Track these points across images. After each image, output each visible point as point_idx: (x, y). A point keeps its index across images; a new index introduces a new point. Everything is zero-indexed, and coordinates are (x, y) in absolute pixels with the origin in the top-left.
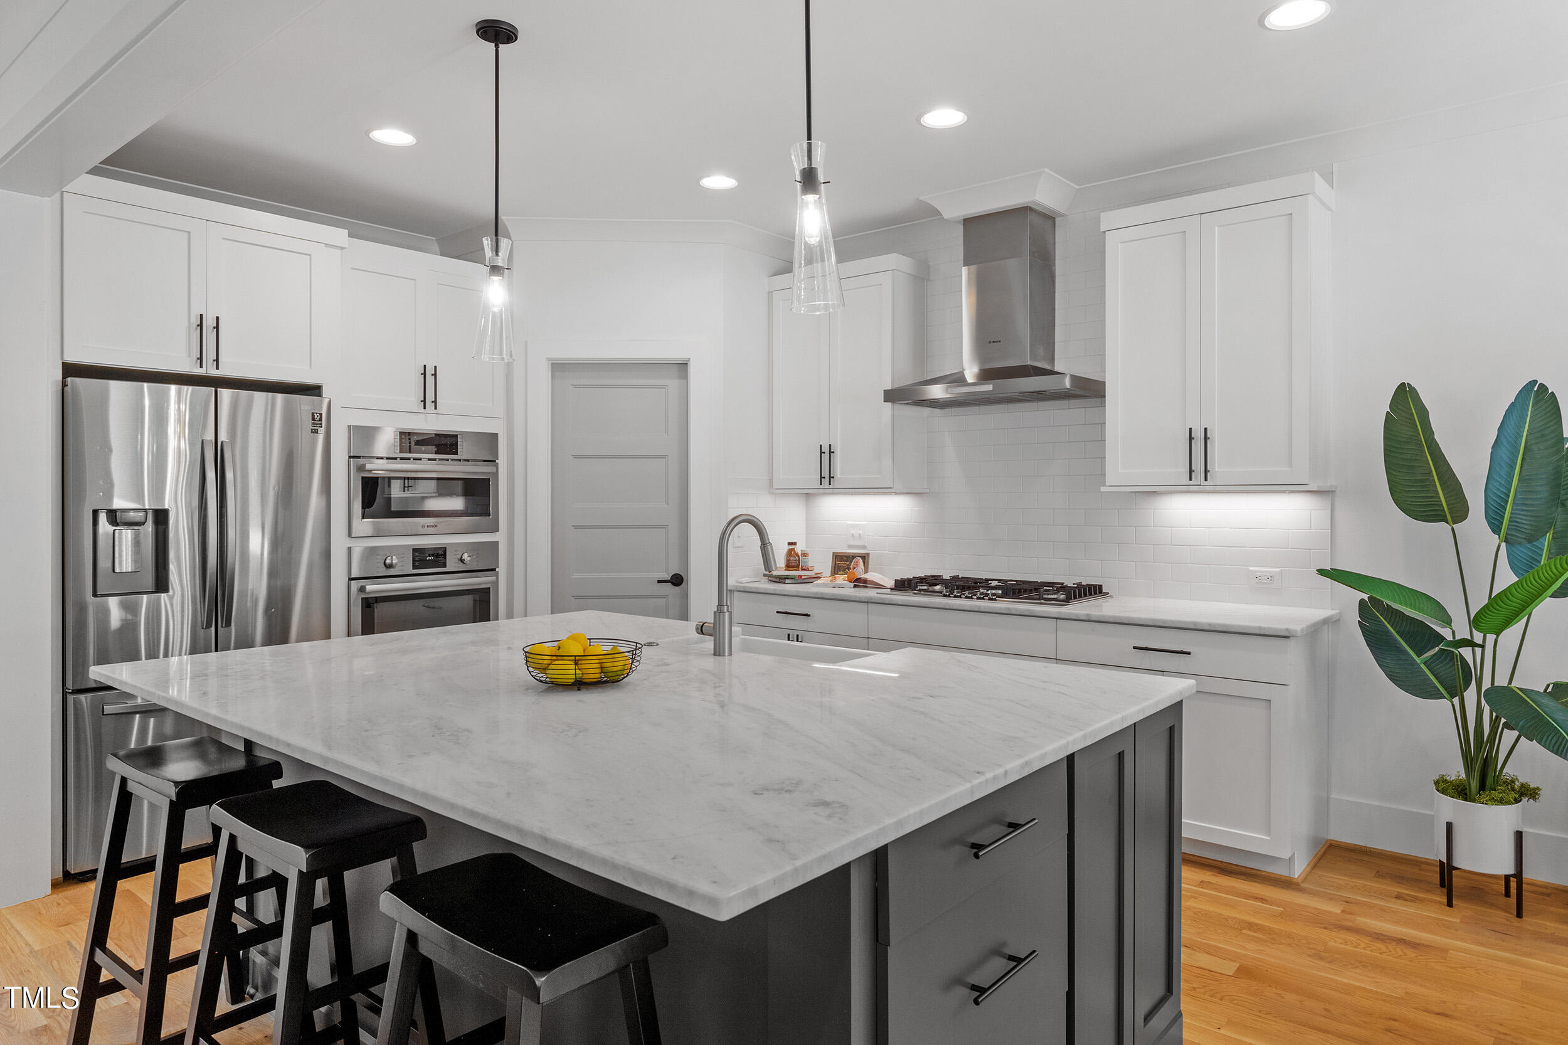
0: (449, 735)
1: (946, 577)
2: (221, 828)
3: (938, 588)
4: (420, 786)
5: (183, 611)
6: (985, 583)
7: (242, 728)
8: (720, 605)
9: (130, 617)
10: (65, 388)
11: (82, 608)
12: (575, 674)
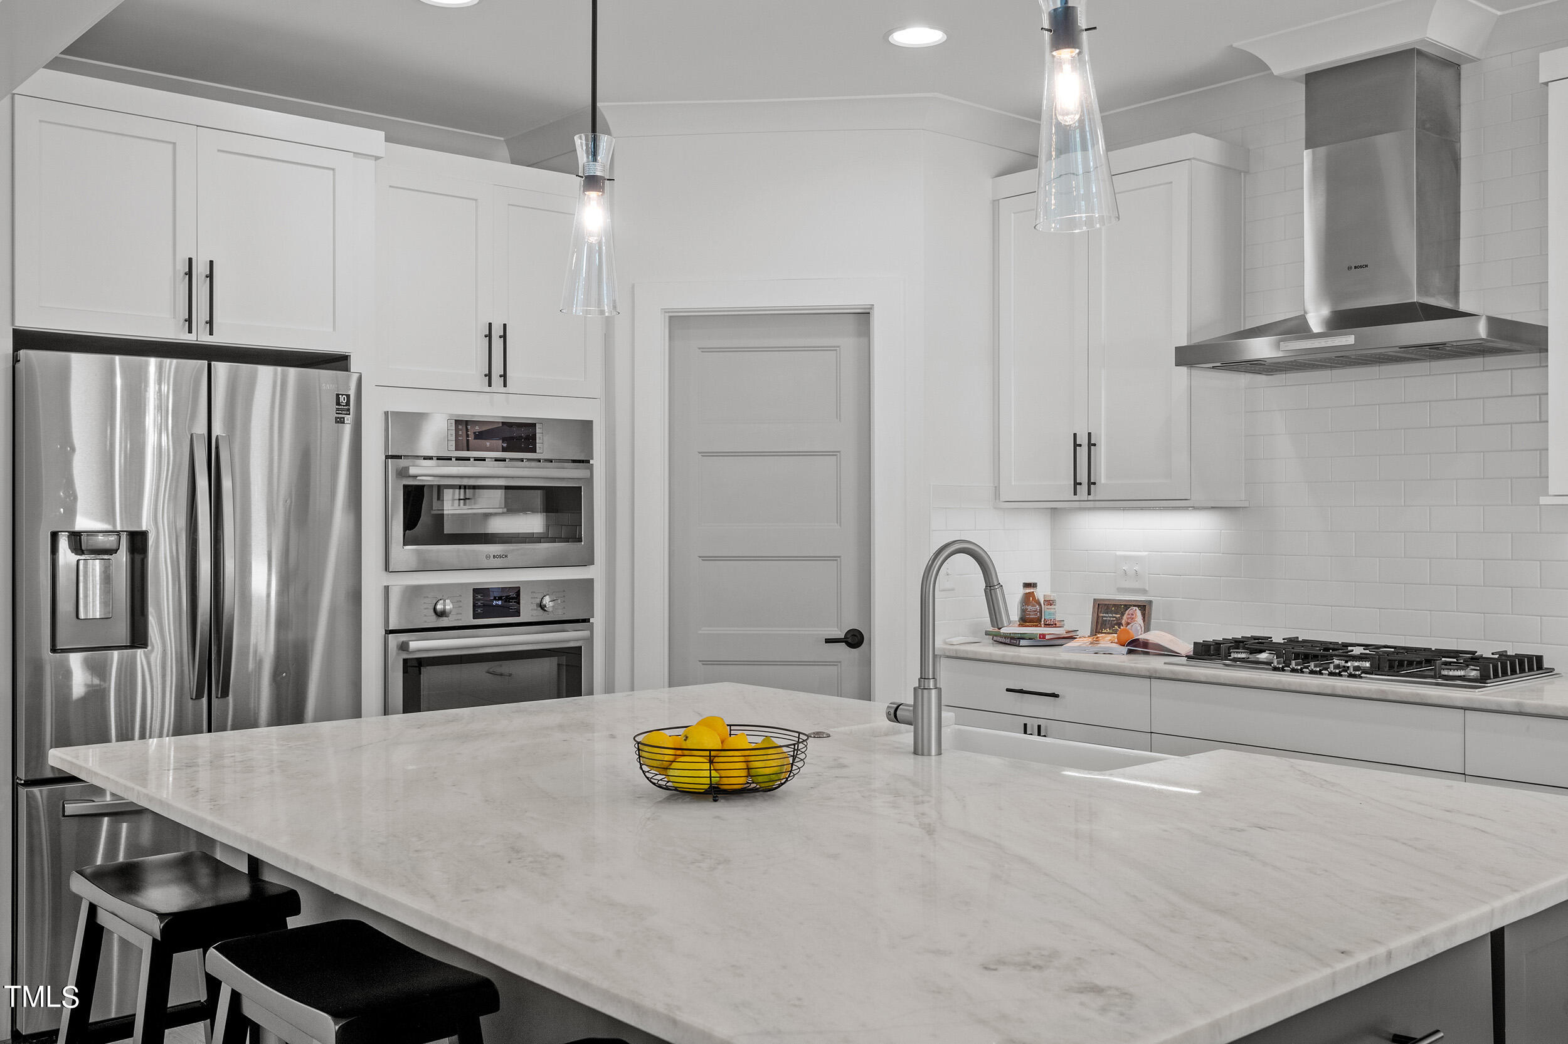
0: (531, 862)
1: (1278, 639)
2: (221, 982)
3: (1263, 656)
4: (493, 936)
5: (164, 676)
6: (1342, 650)
7: (248, 841)
8: (923, 678)
9: (96, 681)
10: (17, 365)
11: (37, 669)
12: (711, 777)
